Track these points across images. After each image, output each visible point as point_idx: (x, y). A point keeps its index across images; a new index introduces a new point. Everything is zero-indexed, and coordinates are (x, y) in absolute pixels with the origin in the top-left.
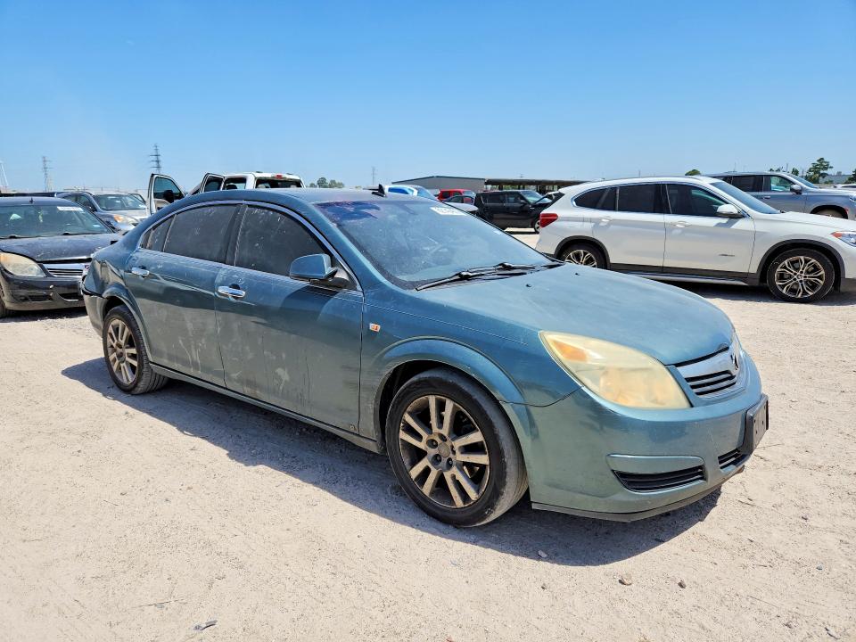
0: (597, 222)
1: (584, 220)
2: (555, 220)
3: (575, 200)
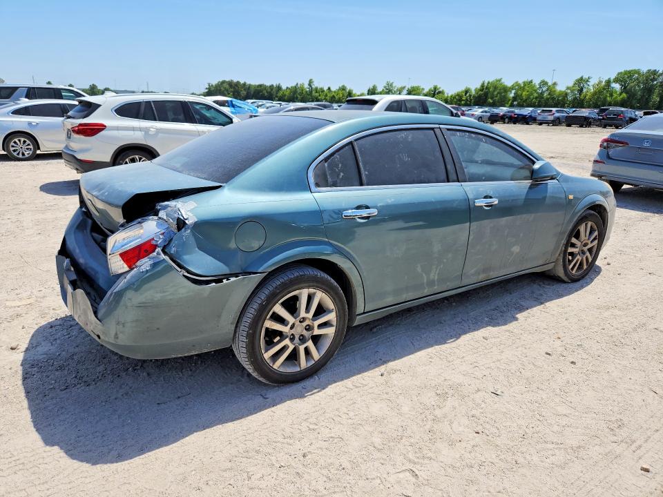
0: (146, 130)
1: (133, 129)
2: (103, 129)
3: (115, 111)
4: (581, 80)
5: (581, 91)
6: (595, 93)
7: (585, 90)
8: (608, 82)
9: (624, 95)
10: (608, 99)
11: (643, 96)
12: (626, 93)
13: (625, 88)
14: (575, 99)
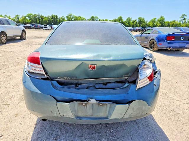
4: (17, 16)
5: (18, 19)
6: (22, 20)
7: (19, 19)
8: (25, 17)
9: (30, 21)
10: (27, 21)
11: (35, 21)
12: (31, 20)
13: (30, 18)
14: (17, 21)
